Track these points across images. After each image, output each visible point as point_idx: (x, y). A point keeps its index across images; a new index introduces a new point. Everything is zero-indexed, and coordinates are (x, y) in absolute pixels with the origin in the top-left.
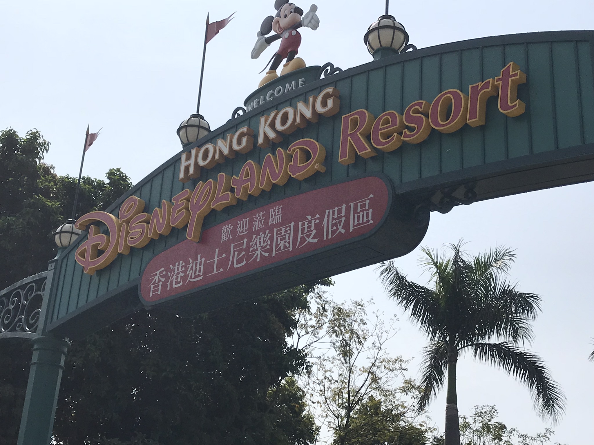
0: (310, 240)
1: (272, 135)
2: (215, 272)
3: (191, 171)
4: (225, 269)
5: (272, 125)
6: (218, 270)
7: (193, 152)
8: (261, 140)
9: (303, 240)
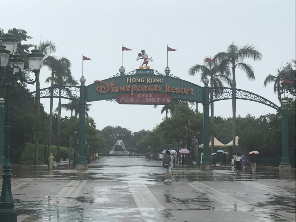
0: (158, 102)
1: (150, 82)
2: (137, 101)
3: (130, 82)
4: (140, 102)
5: (150, 80)
6: (138, 101)
7: (130, 79)
8: (148, 82)
9: (157, 101)
